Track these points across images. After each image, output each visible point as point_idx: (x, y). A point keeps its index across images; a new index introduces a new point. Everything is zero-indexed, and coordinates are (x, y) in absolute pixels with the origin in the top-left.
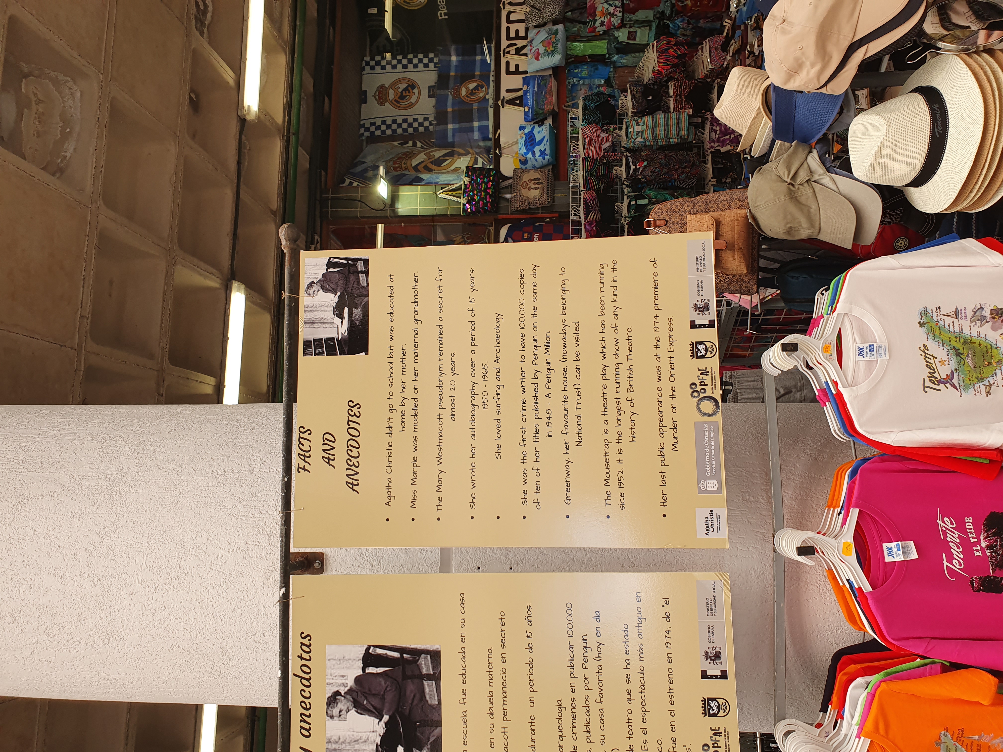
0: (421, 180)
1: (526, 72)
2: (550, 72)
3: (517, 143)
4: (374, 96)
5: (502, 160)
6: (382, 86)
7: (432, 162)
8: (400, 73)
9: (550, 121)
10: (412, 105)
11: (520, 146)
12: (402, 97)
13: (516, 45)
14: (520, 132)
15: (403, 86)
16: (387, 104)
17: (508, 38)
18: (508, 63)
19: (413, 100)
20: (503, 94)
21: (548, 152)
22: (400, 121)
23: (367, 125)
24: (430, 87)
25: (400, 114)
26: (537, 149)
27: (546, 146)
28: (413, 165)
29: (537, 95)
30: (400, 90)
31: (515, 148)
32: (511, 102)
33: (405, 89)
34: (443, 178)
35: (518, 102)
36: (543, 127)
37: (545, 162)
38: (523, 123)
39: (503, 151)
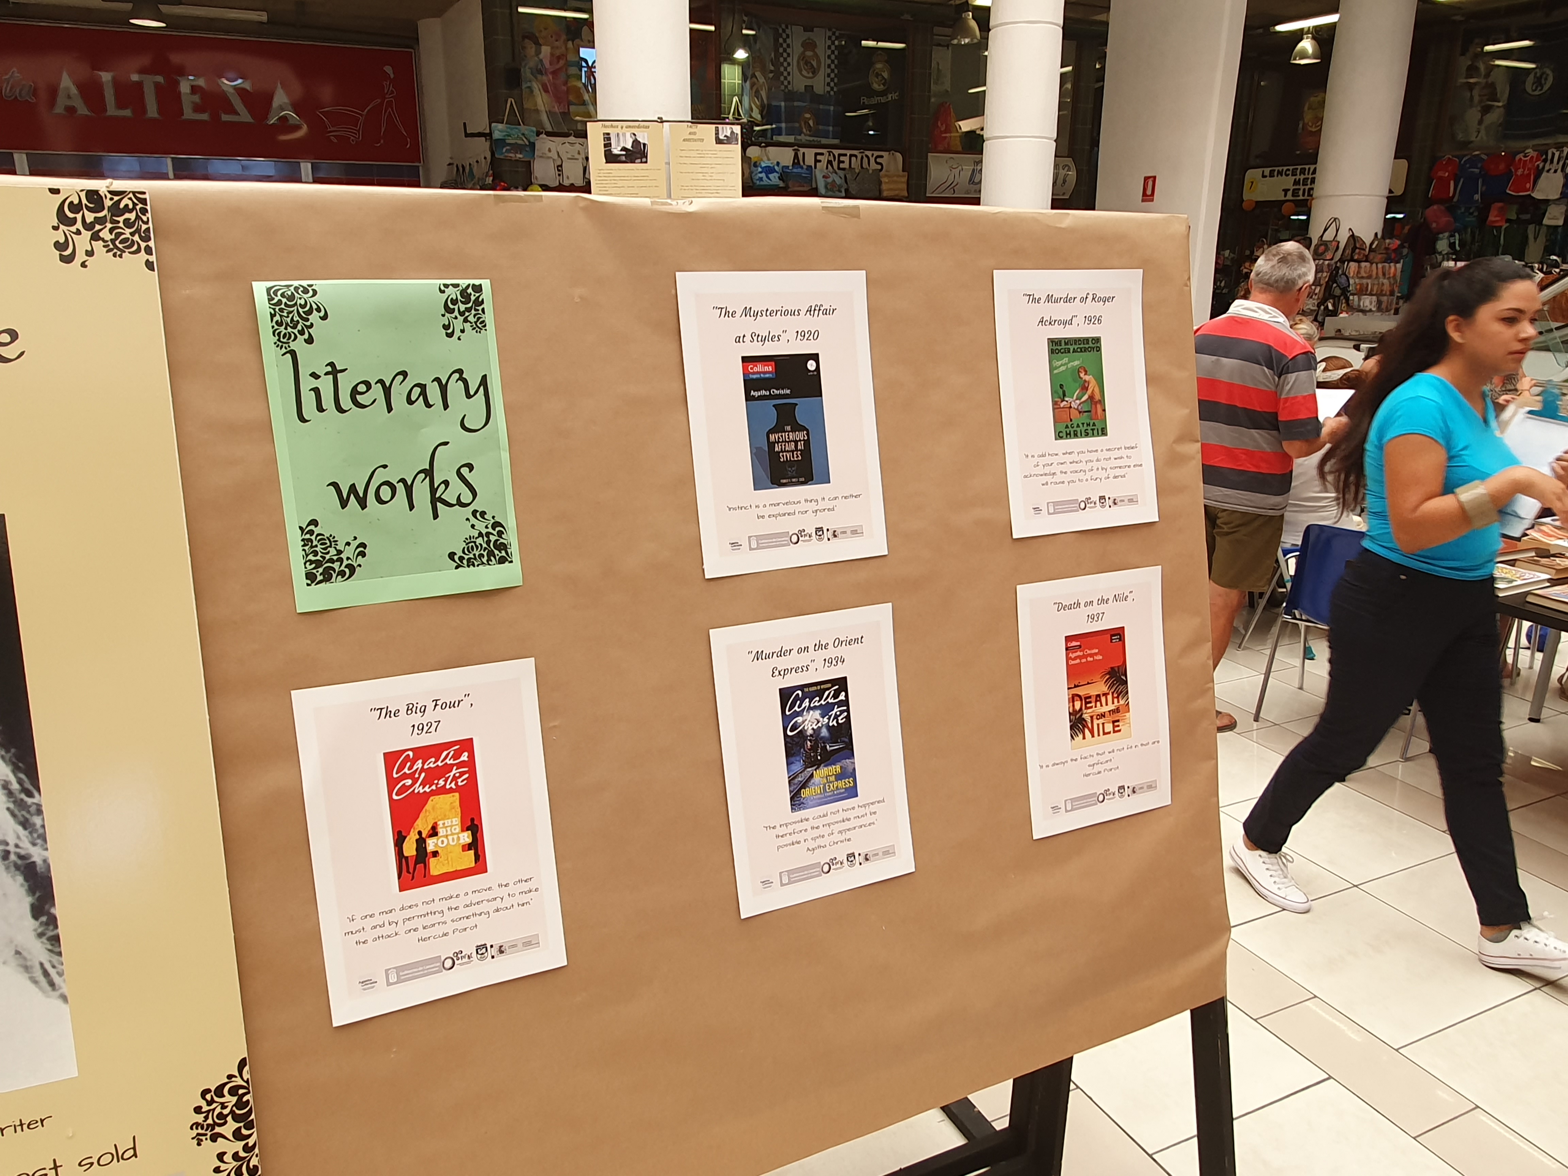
0: (745, 81)
1: (815, 167)
2: (814, 186)
3: (769, 160)
4: (809, 39)
5: (758, 148)
6: (815, 46)
7: (757, 89)
8: (825, 61)
9: (781, 184)
10: (800, 71)
11: (767, 162)
12: (807, 63)
13: (835, 160)
14: (775, 163)
15: (814, 63)
16: (802, 49)
17: (840, 155)
18: (822, 154)
19: (804, 73)
20: (802, 150)
21: (762, 183)
22: (789, 60)
23: (788, 31)
24: (812, 87)
25: (794, 60)
26: (763, 175)
27: (766, 181)
28: (756, 74)
29: (799, 175)
30: (812, 62)
31: (765, 158)
32: (796, 156)
33: (812, 65)
34: (746, 99)
35: (796, 162)
36: (778, 180)
37: (755, 181)
38: (782, 164)
39: (763, 149)
